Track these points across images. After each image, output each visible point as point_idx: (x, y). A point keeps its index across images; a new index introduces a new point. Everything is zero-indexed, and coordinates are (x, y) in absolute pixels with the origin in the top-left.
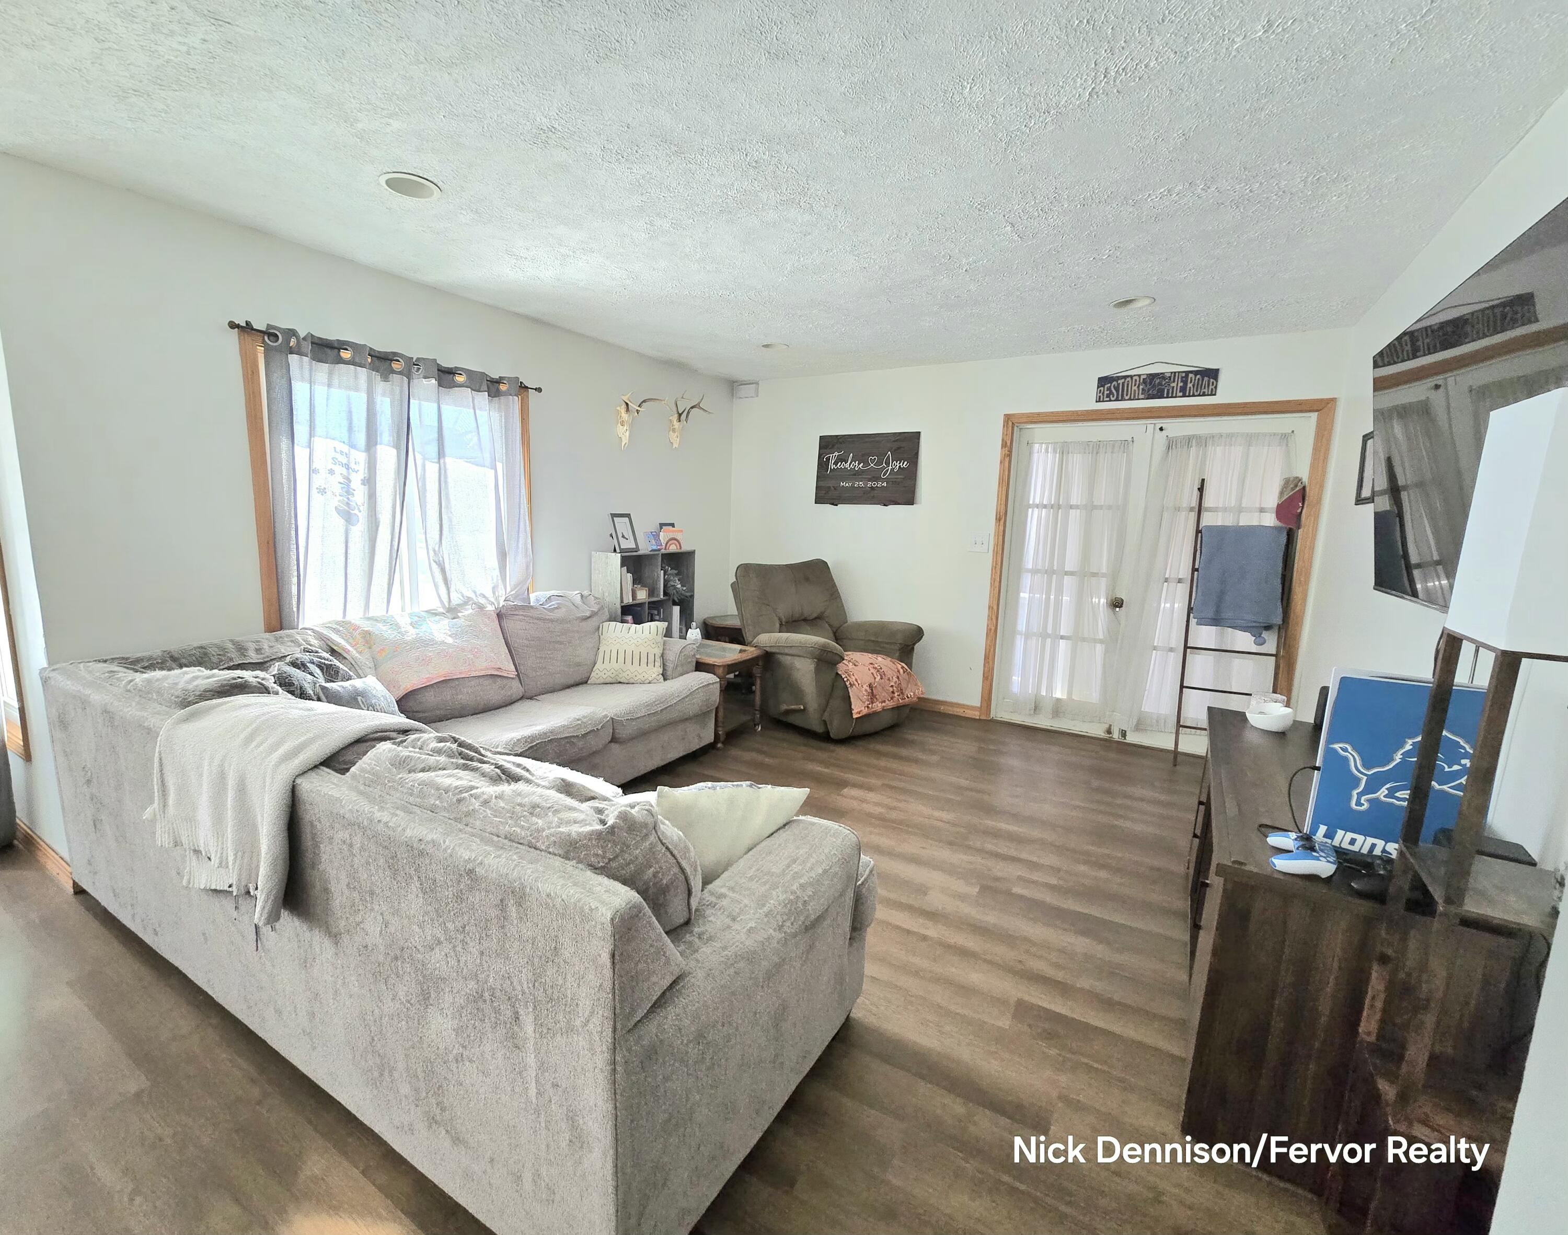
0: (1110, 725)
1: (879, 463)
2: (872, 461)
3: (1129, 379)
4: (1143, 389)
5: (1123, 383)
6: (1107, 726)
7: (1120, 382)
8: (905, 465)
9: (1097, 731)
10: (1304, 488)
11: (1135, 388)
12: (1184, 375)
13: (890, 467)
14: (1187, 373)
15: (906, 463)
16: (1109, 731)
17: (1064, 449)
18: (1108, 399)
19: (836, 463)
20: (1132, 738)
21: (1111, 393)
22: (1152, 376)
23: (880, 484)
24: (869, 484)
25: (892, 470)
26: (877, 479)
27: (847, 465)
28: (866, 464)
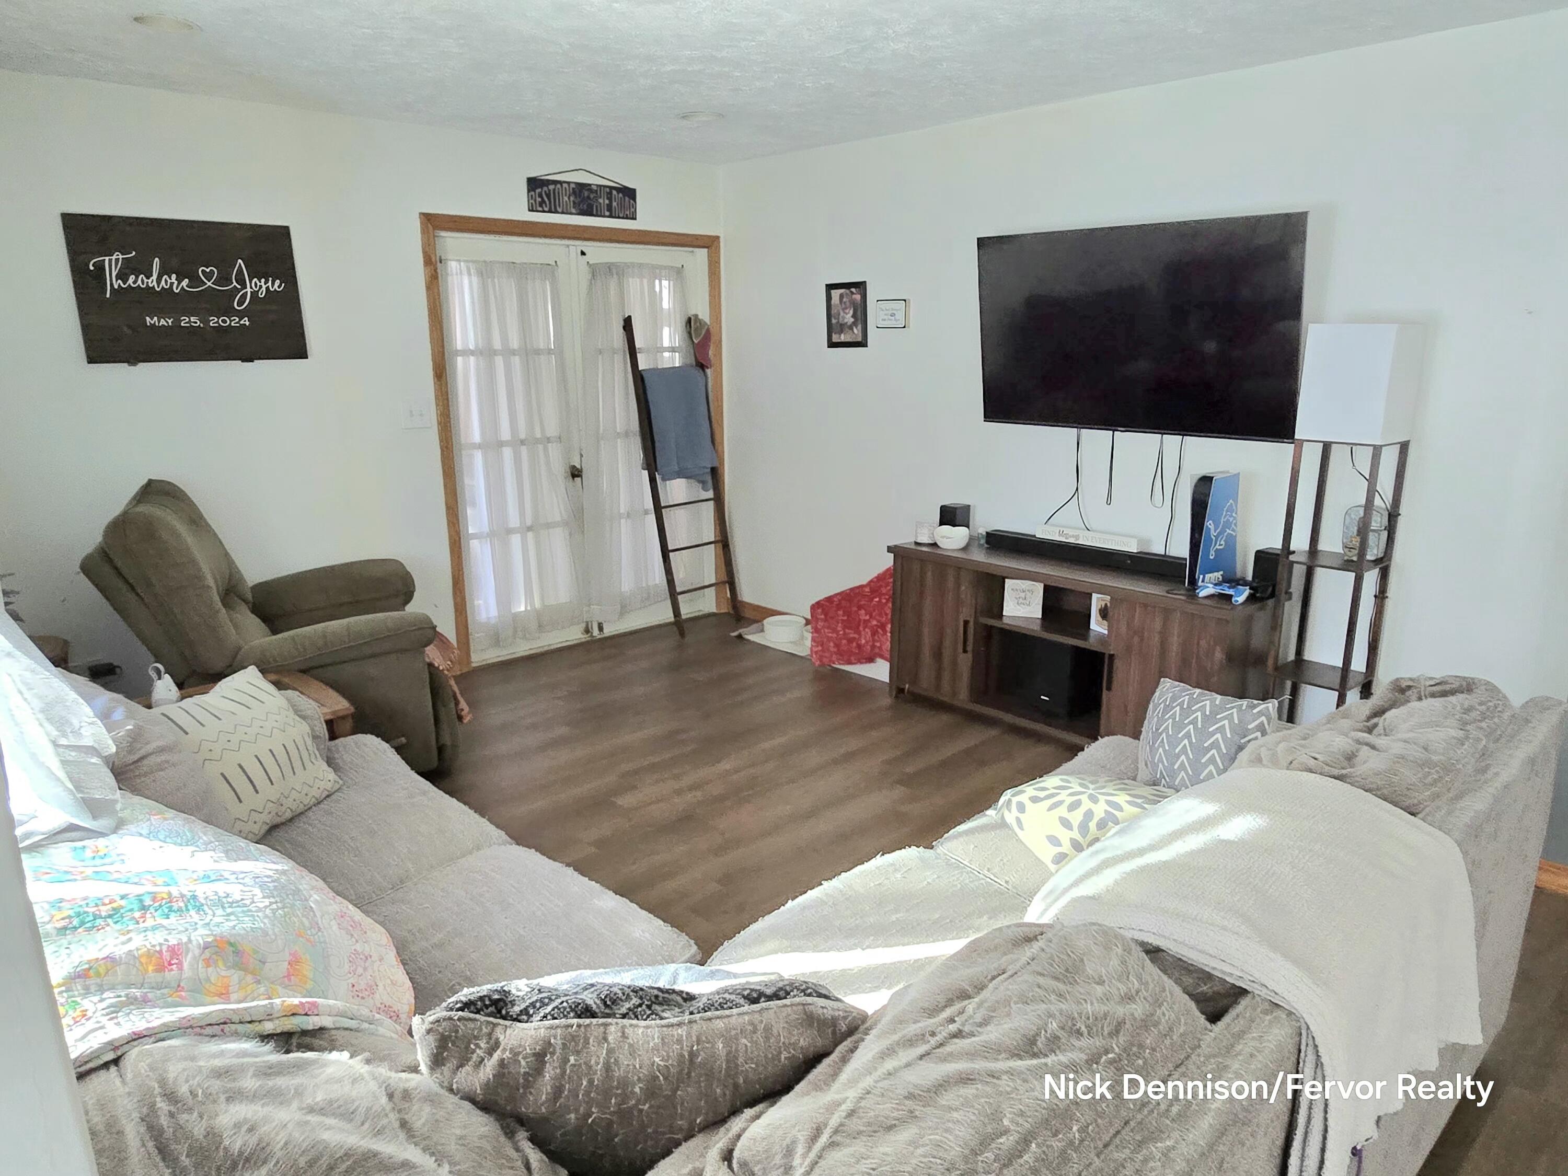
0: (587, 622)
1: (224, 279)
2: (209, 276)
3: (559, 186)
4: (574, 203)
5: (554, 190)
6: (584, 625)
7: (551, 187)
8: (277, 286)
9: (574, 635)
10: (708, 331)
11: (566, 198)
12: (608, 190)
13: (249, 290)
14: (611, 188)
15: (277, 282)
16: (587, 631)
17: (485, 271)
18: (540, 209)
19: (122, 276)
20: (609, 631)
21: (543, 201)
22: (582, 186)
23: (235, 322)
24: (213, 321)
25: (254, 294)
26: (229, 311)
27: (152, 282)
28: (195, 280)
